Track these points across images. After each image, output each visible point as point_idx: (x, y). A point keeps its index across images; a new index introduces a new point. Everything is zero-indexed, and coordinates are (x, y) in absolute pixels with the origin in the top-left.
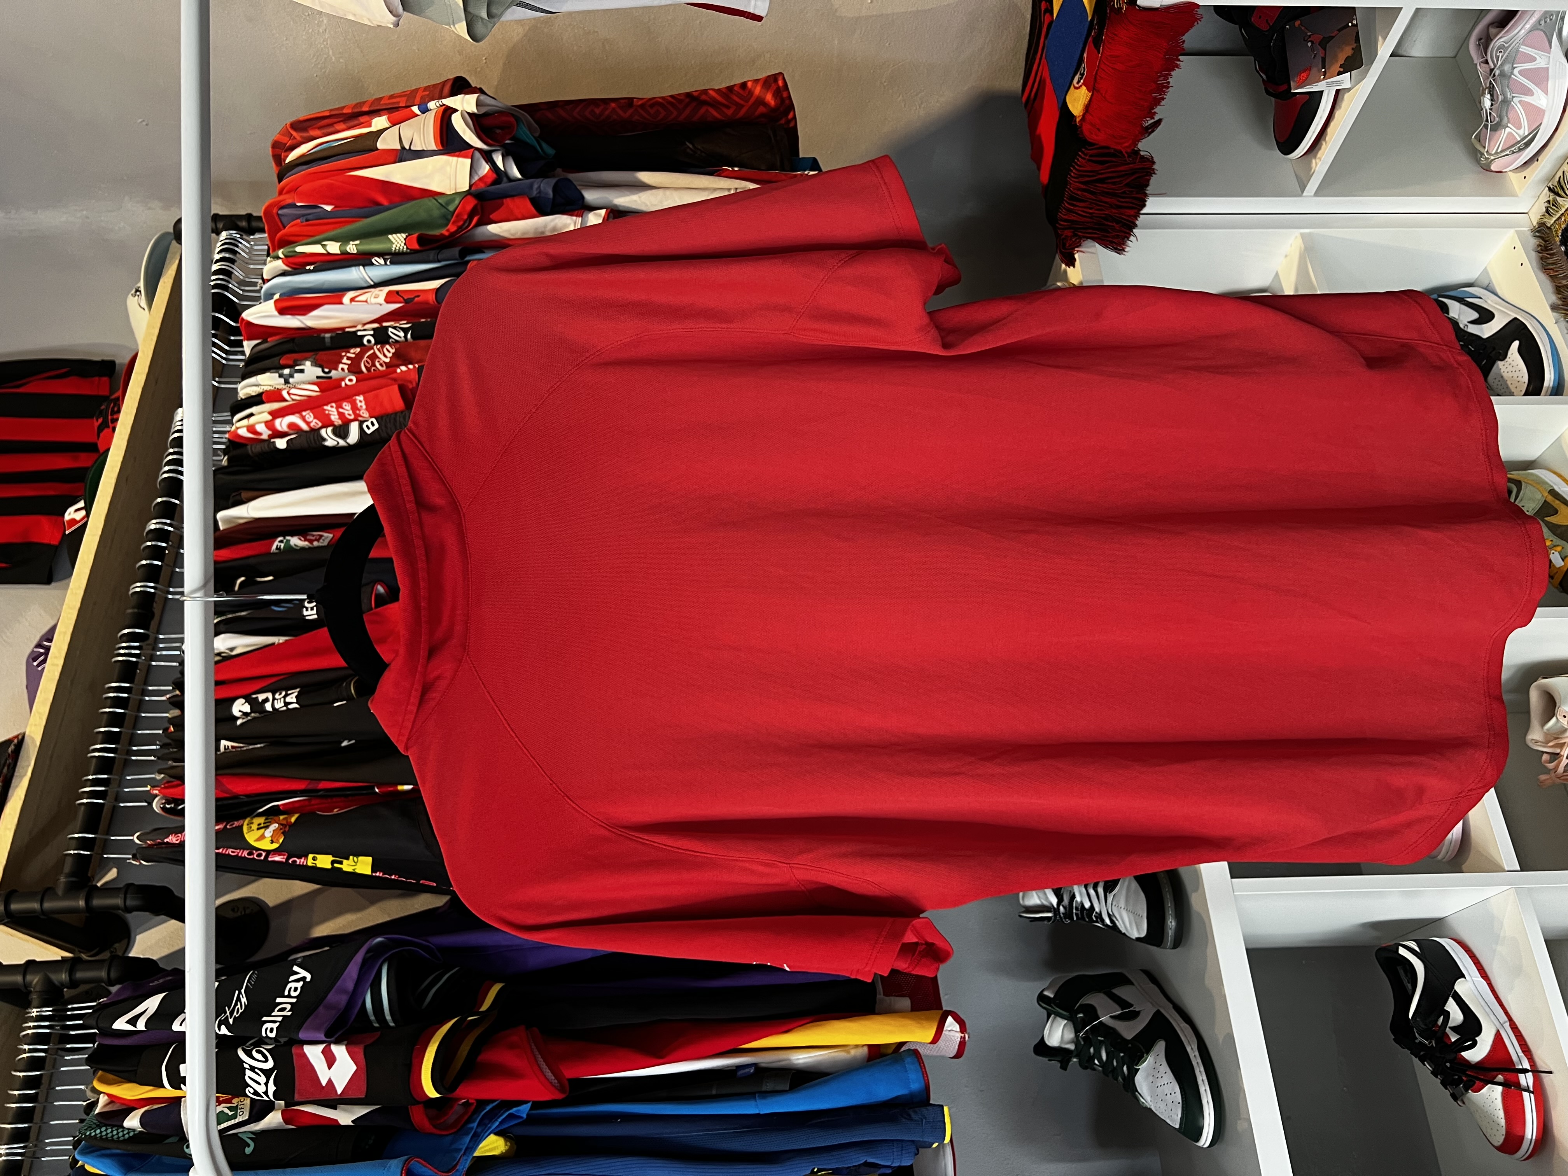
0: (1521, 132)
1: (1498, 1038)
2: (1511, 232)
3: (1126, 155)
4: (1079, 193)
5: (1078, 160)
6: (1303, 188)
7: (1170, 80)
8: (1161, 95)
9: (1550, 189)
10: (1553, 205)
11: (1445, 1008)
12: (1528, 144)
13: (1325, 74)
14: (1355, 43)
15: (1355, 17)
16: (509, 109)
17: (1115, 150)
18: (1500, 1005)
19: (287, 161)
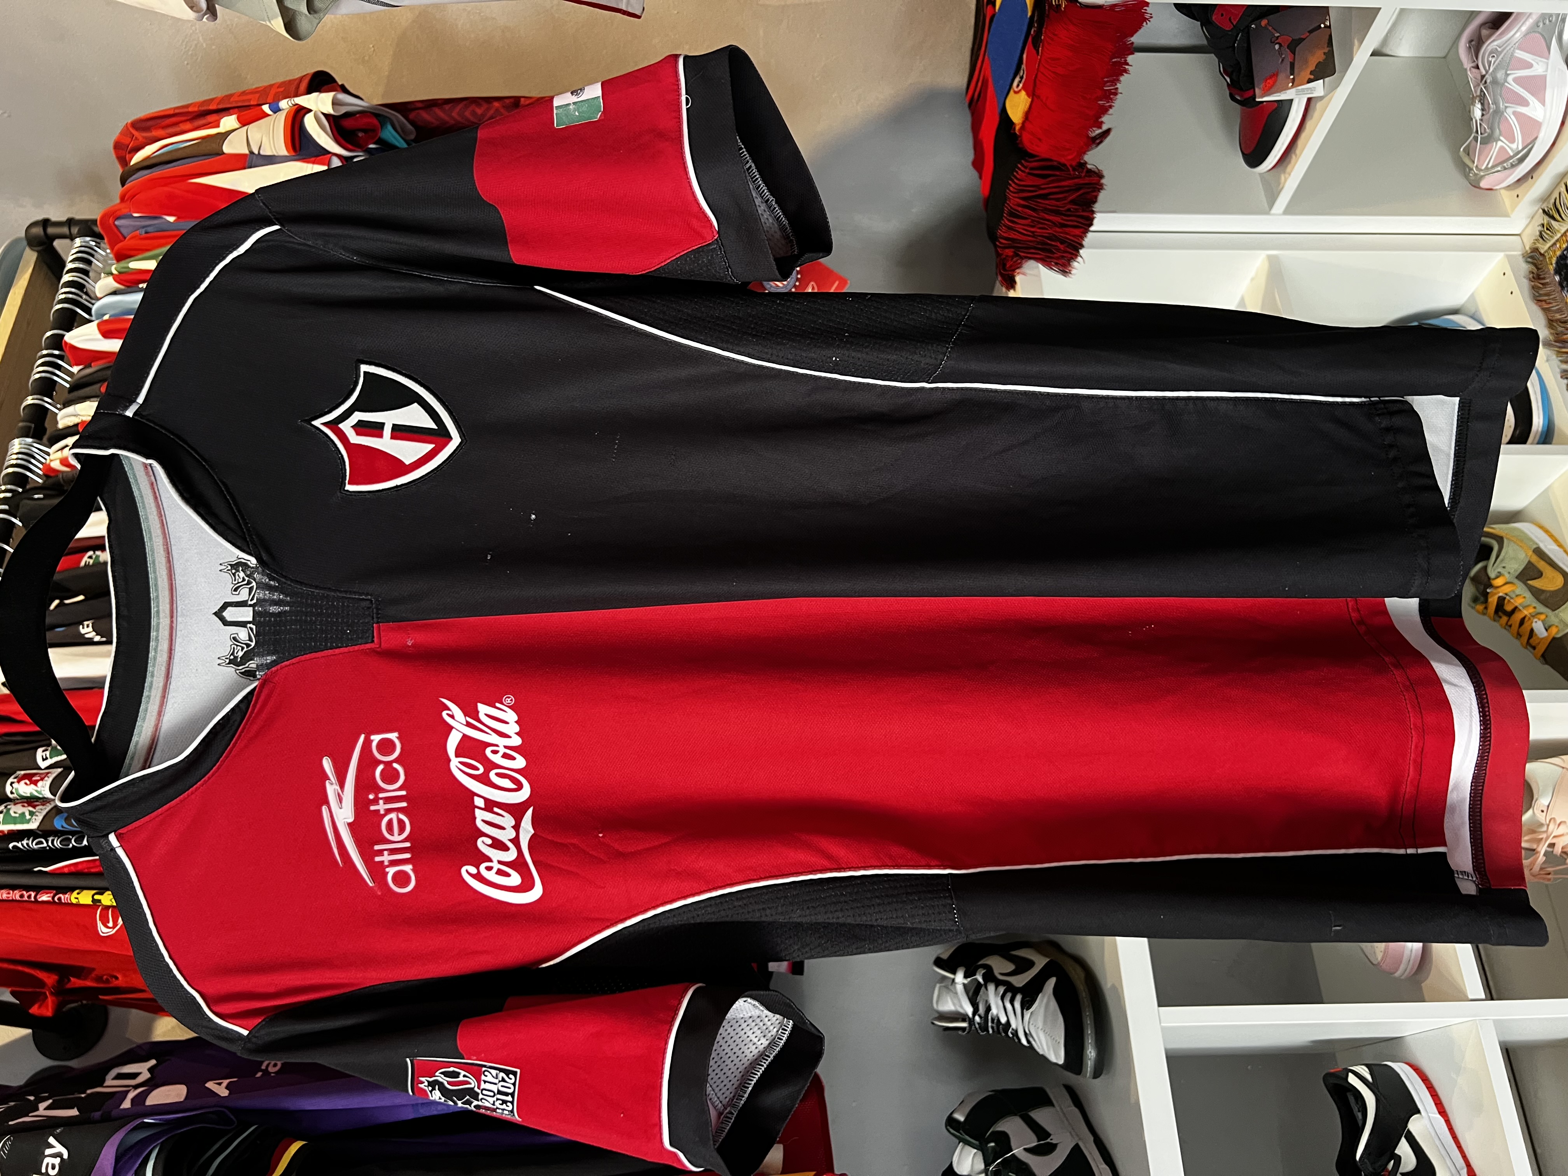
0: (1514, 146)
2: (1501, 256)
3: (1070, 169)
4: (1020, 209)
5: (1016, 171)
6: (1271, 204)
7: (1118, 85)
8: (1108, 102)
9: (1544, 211)
10: (1547, 229)
11: (1397, 1152)
12: (1521, 160)
13: (1293, 81)
14: (1328, 47)
15: (1328, 18)
16: (375, 109)
17: (1060, 163)
18: (1458, 1147)
19: (132, 163)
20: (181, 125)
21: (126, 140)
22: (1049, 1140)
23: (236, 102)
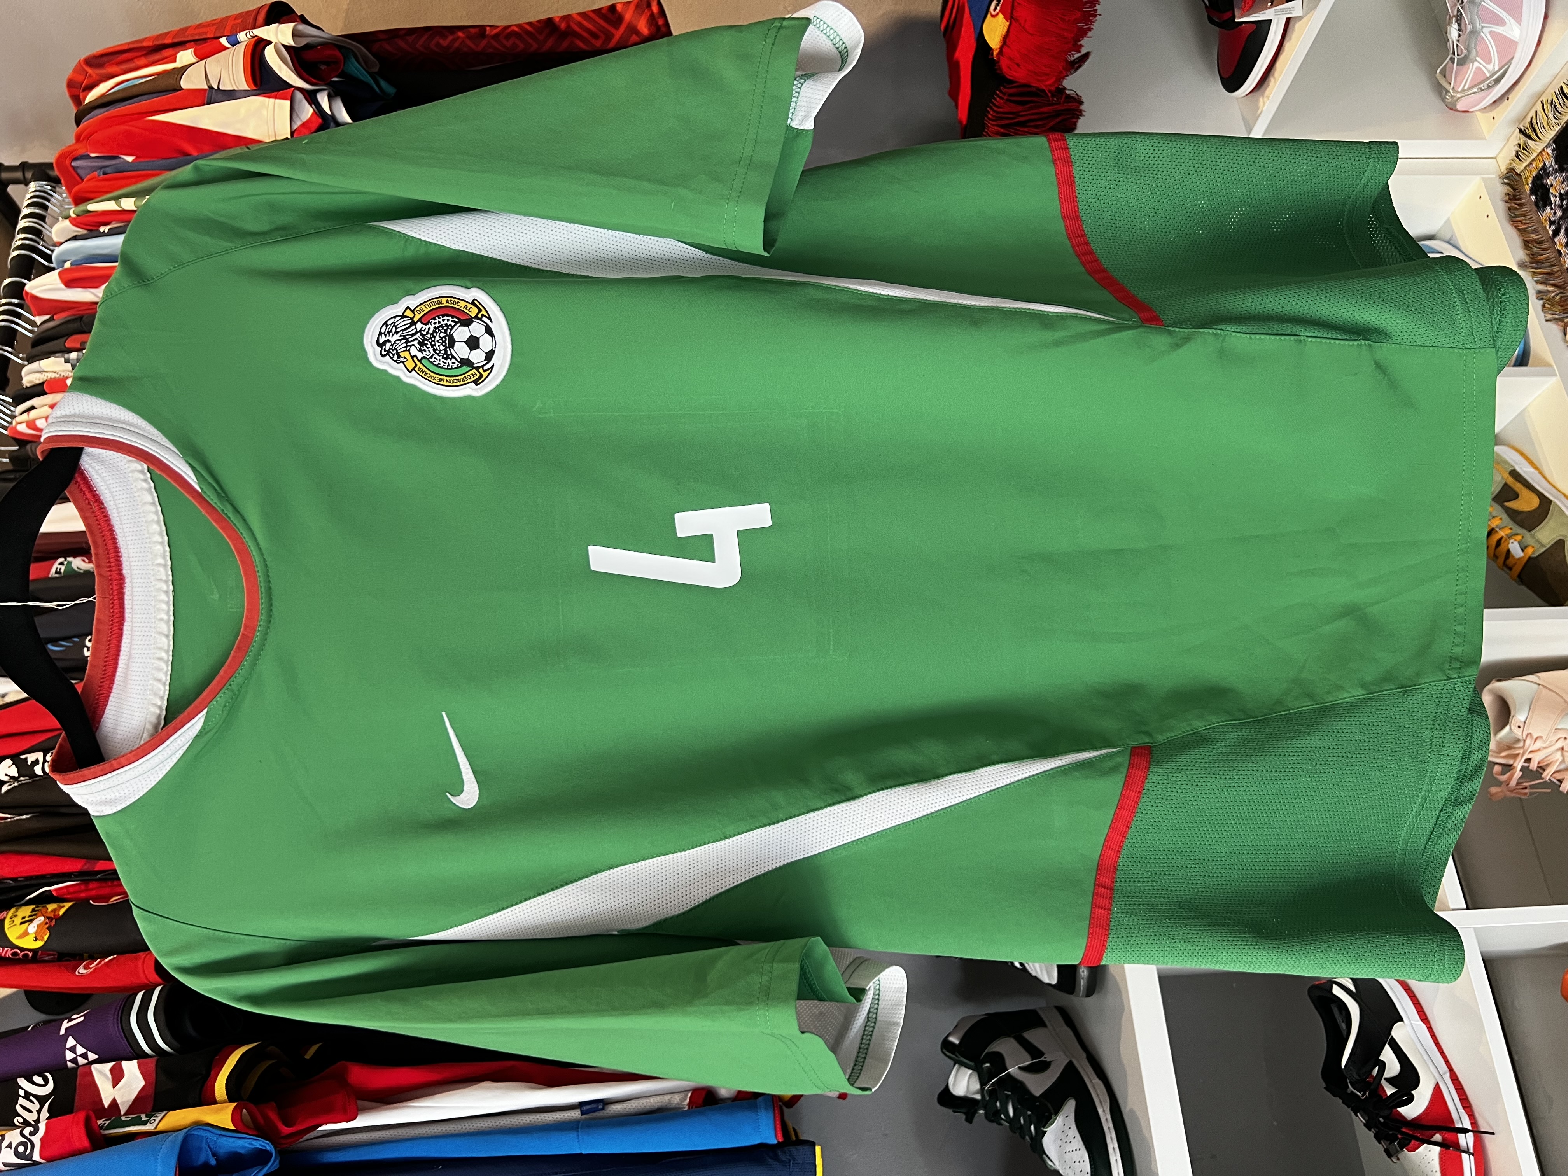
0: (1490, 67)
1: (1437, 1090)
2: (1477, 179)
3: (1049, 95)
5: (995, 99)
6: (1250, 129)
7: (1098, 7)
8: (1087, 24)
9: (1520, 130)
10: (1524, 149)
11: (1382, 1058)
12: (1498, 81)
13: (1272, 1)
16: (338, 41)
17: (1038, 89)
18: (1441, 1053)
19: (87, 101)
20: (135, 60)
21: (80, 78)
22: (1042, 1059)
23: (192, 35)
